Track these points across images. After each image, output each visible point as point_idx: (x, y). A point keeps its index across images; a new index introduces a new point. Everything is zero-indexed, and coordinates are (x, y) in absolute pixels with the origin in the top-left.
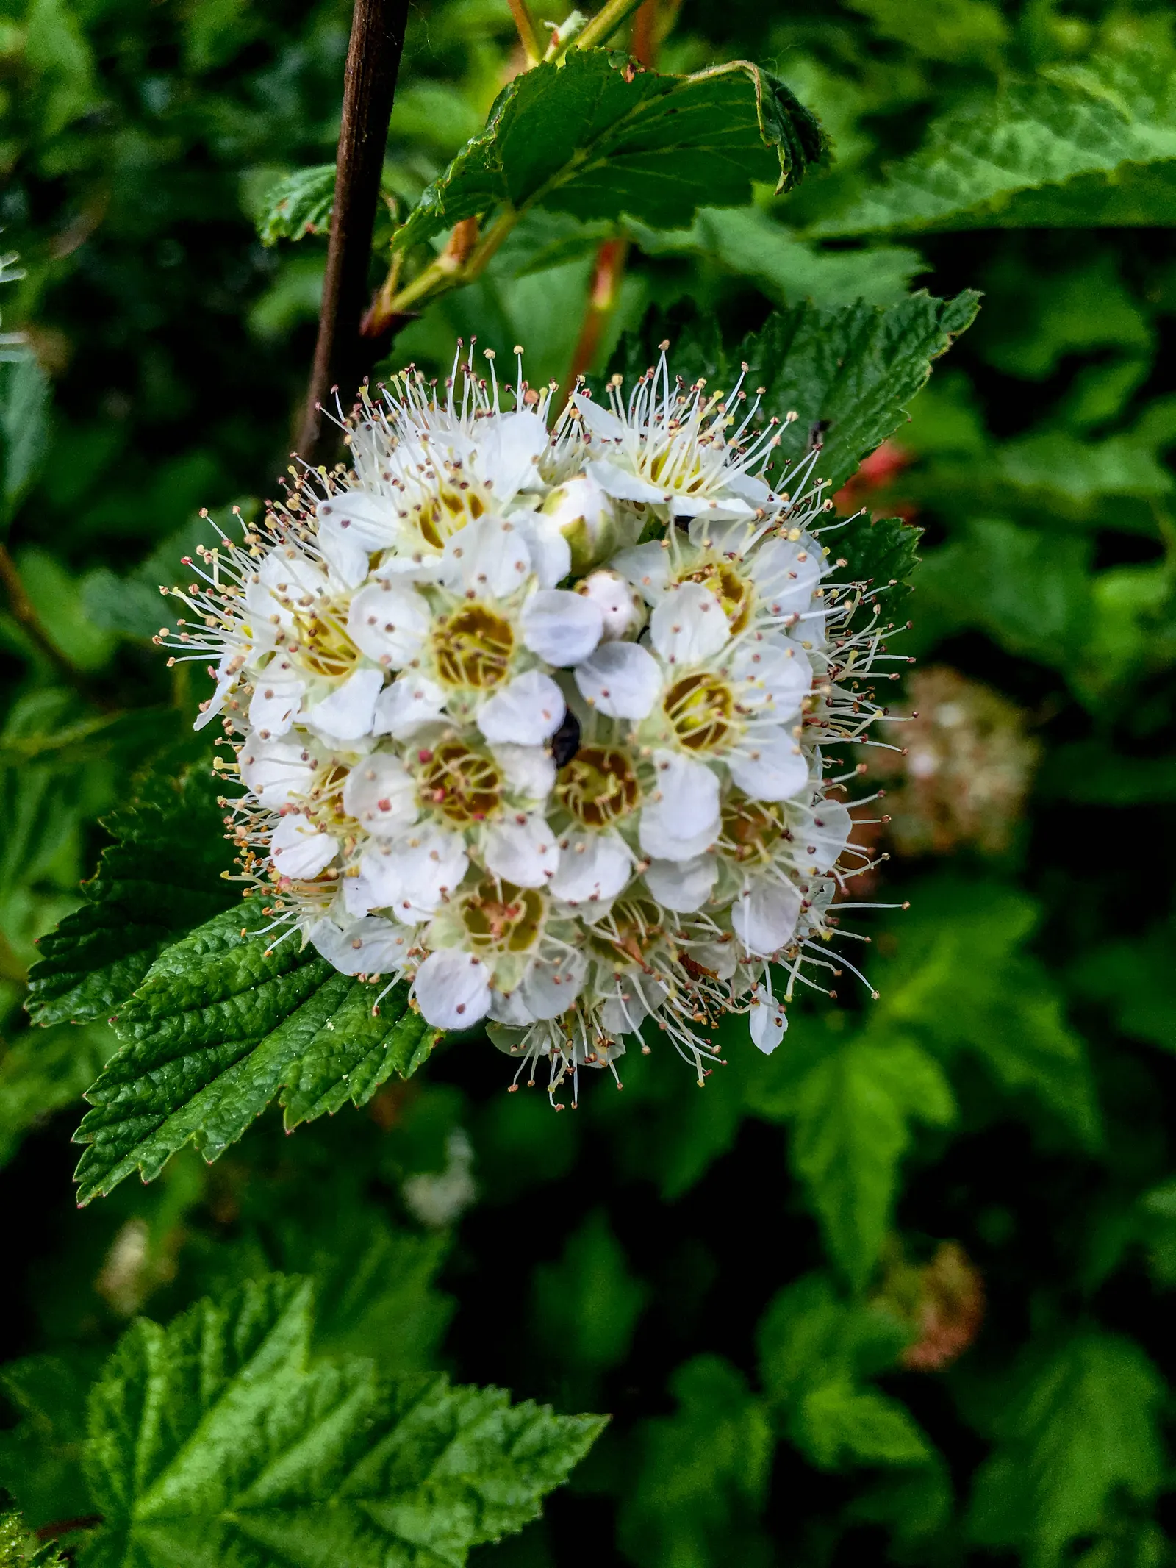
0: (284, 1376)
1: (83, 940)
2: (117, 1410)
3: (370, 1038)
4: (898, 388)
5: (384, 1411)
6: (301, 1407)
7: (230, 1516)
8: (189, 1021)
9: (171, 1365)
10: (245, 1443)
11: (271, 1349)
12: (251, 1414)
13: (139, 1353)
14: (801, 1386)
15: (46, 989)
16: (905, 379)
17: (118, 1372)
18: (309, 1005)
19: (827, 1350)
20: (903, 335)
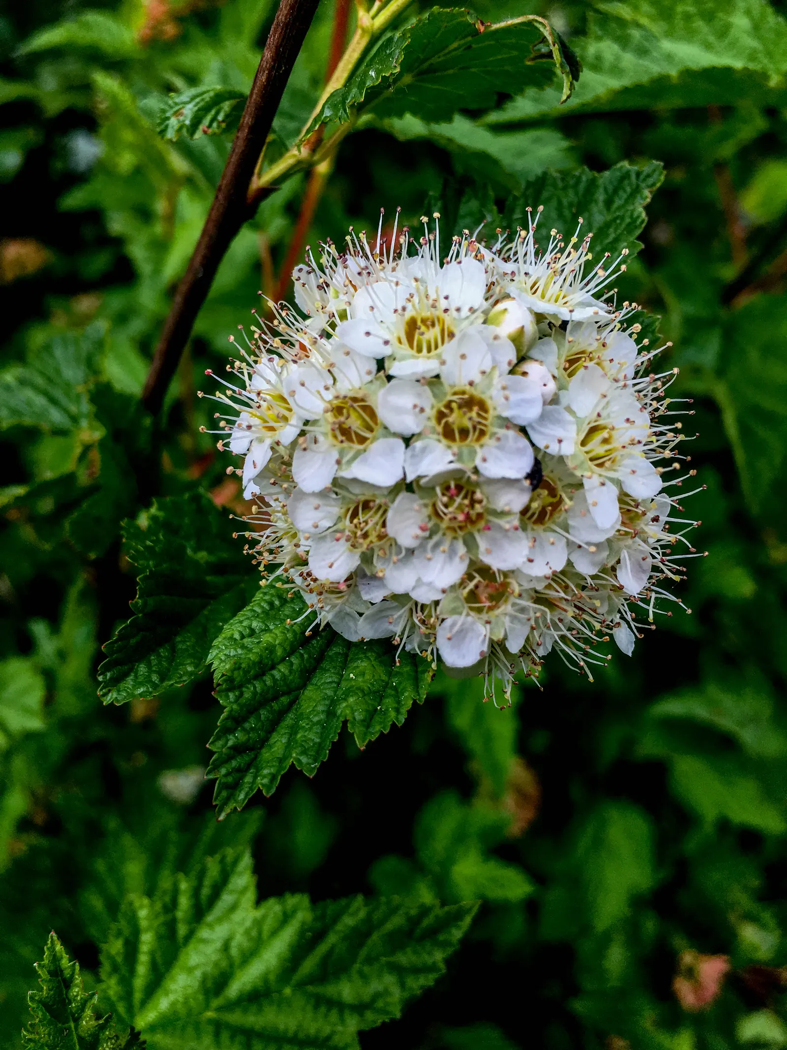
0: (237, 916)
2: (119, 959)
4: (623, 226)
5: (318, 925)
6: (254, 933)
7: (210, 1014)
9: (156, 923)
10: (216, 964)
11: (227, 899)
12: (218, 945)
13: (133, 920)
15: (111, 679)
16: (628, 220)
17: (119, 934)
19: (460, 838)
20: (616, 191)
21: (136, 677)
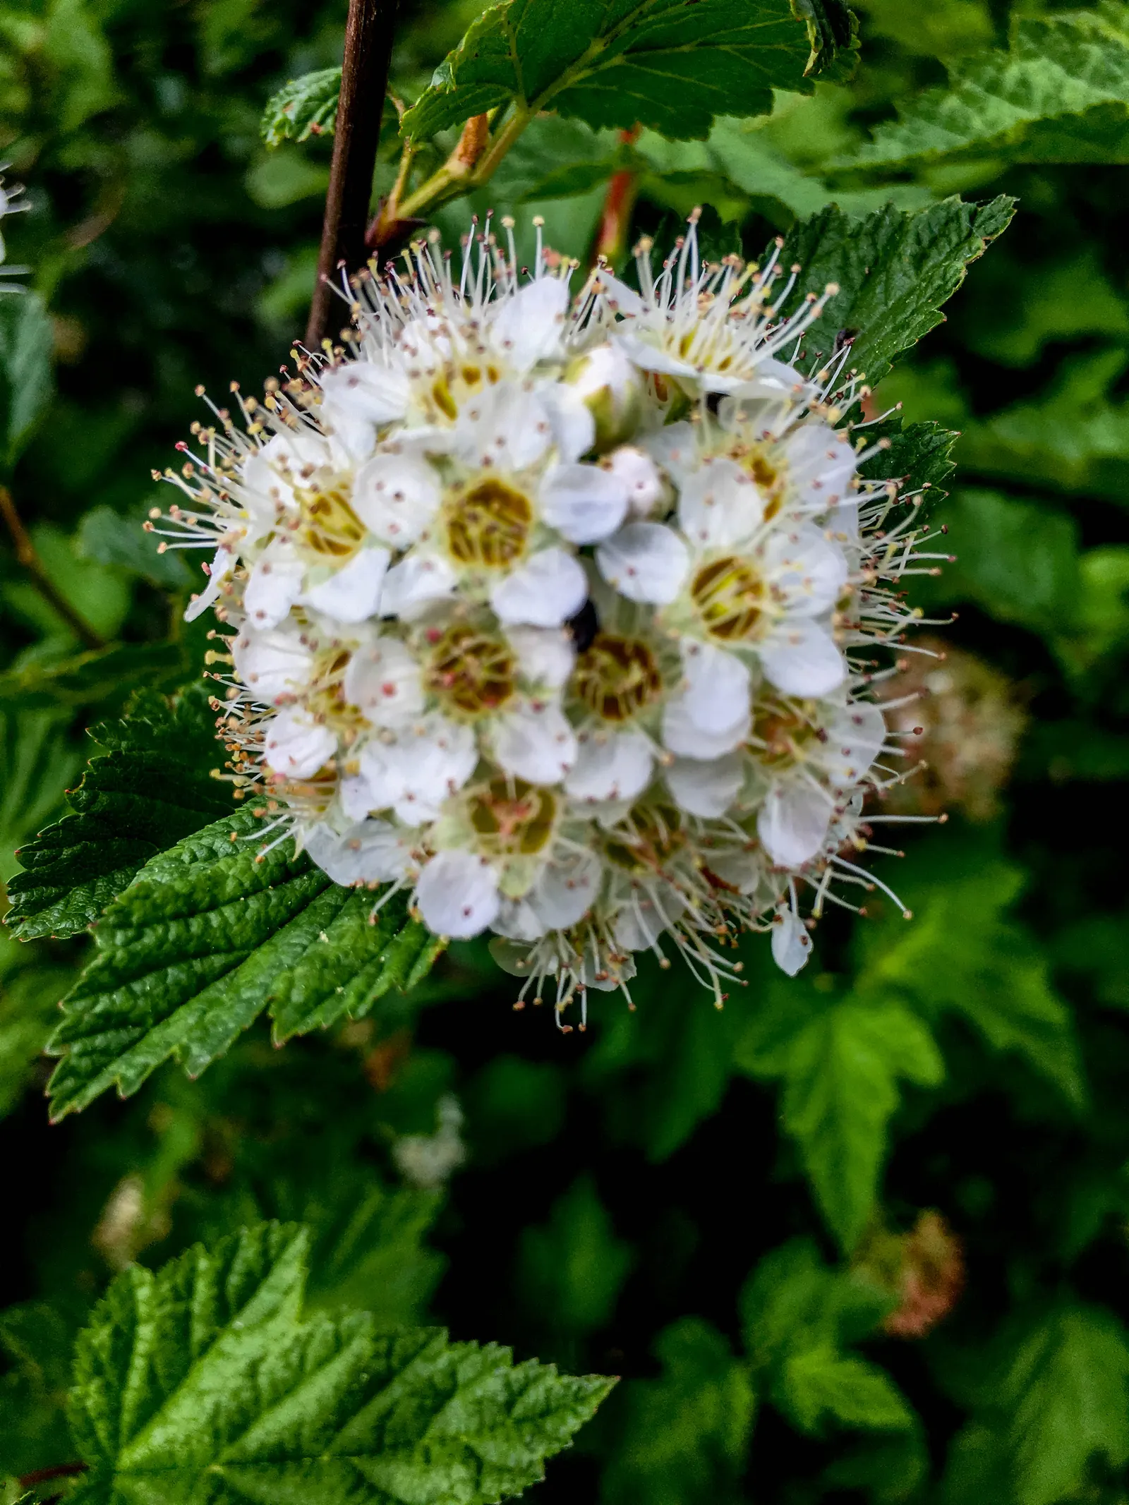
0: (275, 1327)
1: (66, 853)
2: (104, 1356)
3: (367, 951)
4: (930, 292)
5: (380, 1365)
6: (294, 1358)
7: (217, 1468)
8: (174, 930)
9: (158, 1313)
10: (236, 1393)
11: (265, 1297)
12: (242, 1365)
13: (128, 1298)
14: (782, 1351)
15: (26, 902)
16: (939, 282)
17: (107, 1318)
18: (303, 918)
20: (934, 242)
21: (66, 906)
